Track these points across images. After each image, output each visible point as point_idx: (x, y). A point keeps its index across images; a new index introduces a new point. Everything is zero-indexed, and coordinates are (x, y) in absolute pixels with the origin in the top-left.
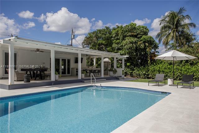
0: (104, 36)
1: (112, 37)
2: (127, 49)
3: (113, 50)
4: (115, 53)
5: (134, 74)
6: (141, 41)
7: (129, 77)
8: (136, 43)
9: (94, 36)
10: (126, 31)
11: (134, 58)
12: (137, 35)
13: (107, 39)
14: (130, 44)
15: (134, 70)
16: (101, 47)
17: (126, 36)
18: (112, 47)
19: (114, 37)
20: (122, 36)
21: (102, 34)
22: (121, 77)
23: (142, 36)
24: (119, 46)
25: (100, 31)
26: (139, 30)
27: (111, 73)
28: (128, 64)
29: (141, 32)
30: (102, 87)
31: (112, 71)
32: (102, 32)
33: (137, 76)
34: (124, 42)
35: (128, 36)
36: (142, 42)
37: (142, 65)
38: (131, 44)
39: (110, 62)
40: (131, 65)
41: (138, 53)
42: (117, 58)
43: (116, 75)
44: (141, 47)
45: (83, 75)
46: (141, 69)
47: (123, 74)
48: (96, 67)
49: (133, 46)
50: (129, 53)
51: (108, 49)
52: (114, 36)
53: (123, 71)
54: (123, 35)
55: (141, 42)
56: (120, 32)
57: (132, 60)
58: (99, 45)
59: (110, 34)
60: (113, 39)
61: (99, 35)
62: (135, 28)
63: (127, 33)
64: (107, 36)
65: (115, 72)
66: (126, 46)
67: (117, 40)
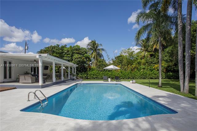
0: (58, 51)
1: (64, 52)
13: (60, 53)
17: (74, 53)
20: (71, 52)
23: (84, 54)
36: (85, 57)
52: (66, 52)
56: (70, 50)
59: (62, 50)
61: (54, 50)
62: (80, 49)
63: (75, 51)
64: (60, 51)
66: (76, 60)
67: (68, 54)
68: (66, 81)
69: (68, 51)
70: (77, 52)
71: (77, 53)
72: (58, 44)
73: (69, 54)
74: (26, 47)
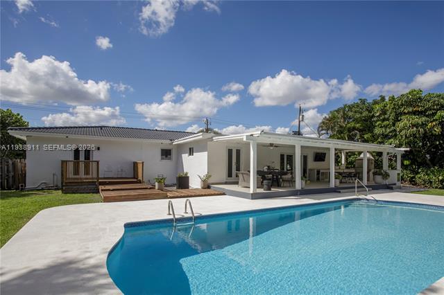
0: (358, 115)
1: (373, 116)
2: (406, 136)
3: (374, 139)
4: (380, 143)
5: (418, 181)
6: (434, 120)
7: (407, 184)
8: (423, 125)
9: (340, 116)
10: (402, 105)
11: (418, 151)
12: (426, 110)
13: (364, 120)
14: (412, 128)
15: (418, 173)
16: (353, 135)
17: (401, 114)
18: (372, 132)
19: (379, 116)
20: (393, 114)
21: (356, 112)
22: (395, 184)
23: (436, 113)
24: (388, 130)
25: (350, 108)
26: (428, 101)
27: (379, 179)
28: (406, 162)
29: (434, 106)
30: (377, 201)
31: (379, 175)
32: (354, 109)
33: (423, 184)
34: (401, 124)
35: (406, 114)
36: (437, 122)
37: (434, 165)
38: (415, 129)
39: (372, 160)
40: (411, 164)
41: (426, 143)
42: (388, 154)
43: (387, 182)
44: (433, 132)
45: (338, 181)
46: (433, 172)
47: (398, 180)
48: (347, 168)
49: (419, 131)
50: (408, 144)
51: (366, 136)
52: (378, 114)
53: (399, 174)
54: (396, 112)
55: (434, 123)
56: (389, 108)
57: (414, 156)
58: (350, 130)
59: (370, 112)
60: (375, 119)
61: (350, 114)
62: (420, 98)
63: (404, 109)
64: (364, 115)
65: (386, 176)
66: (403, 132)
67: (384, 120)
68: (341, 191)
69: (384, 112)
70: (411, 110)
71: (409, 113)
72: (363, 98)
73: (388, 119)
74: (301, 117)
